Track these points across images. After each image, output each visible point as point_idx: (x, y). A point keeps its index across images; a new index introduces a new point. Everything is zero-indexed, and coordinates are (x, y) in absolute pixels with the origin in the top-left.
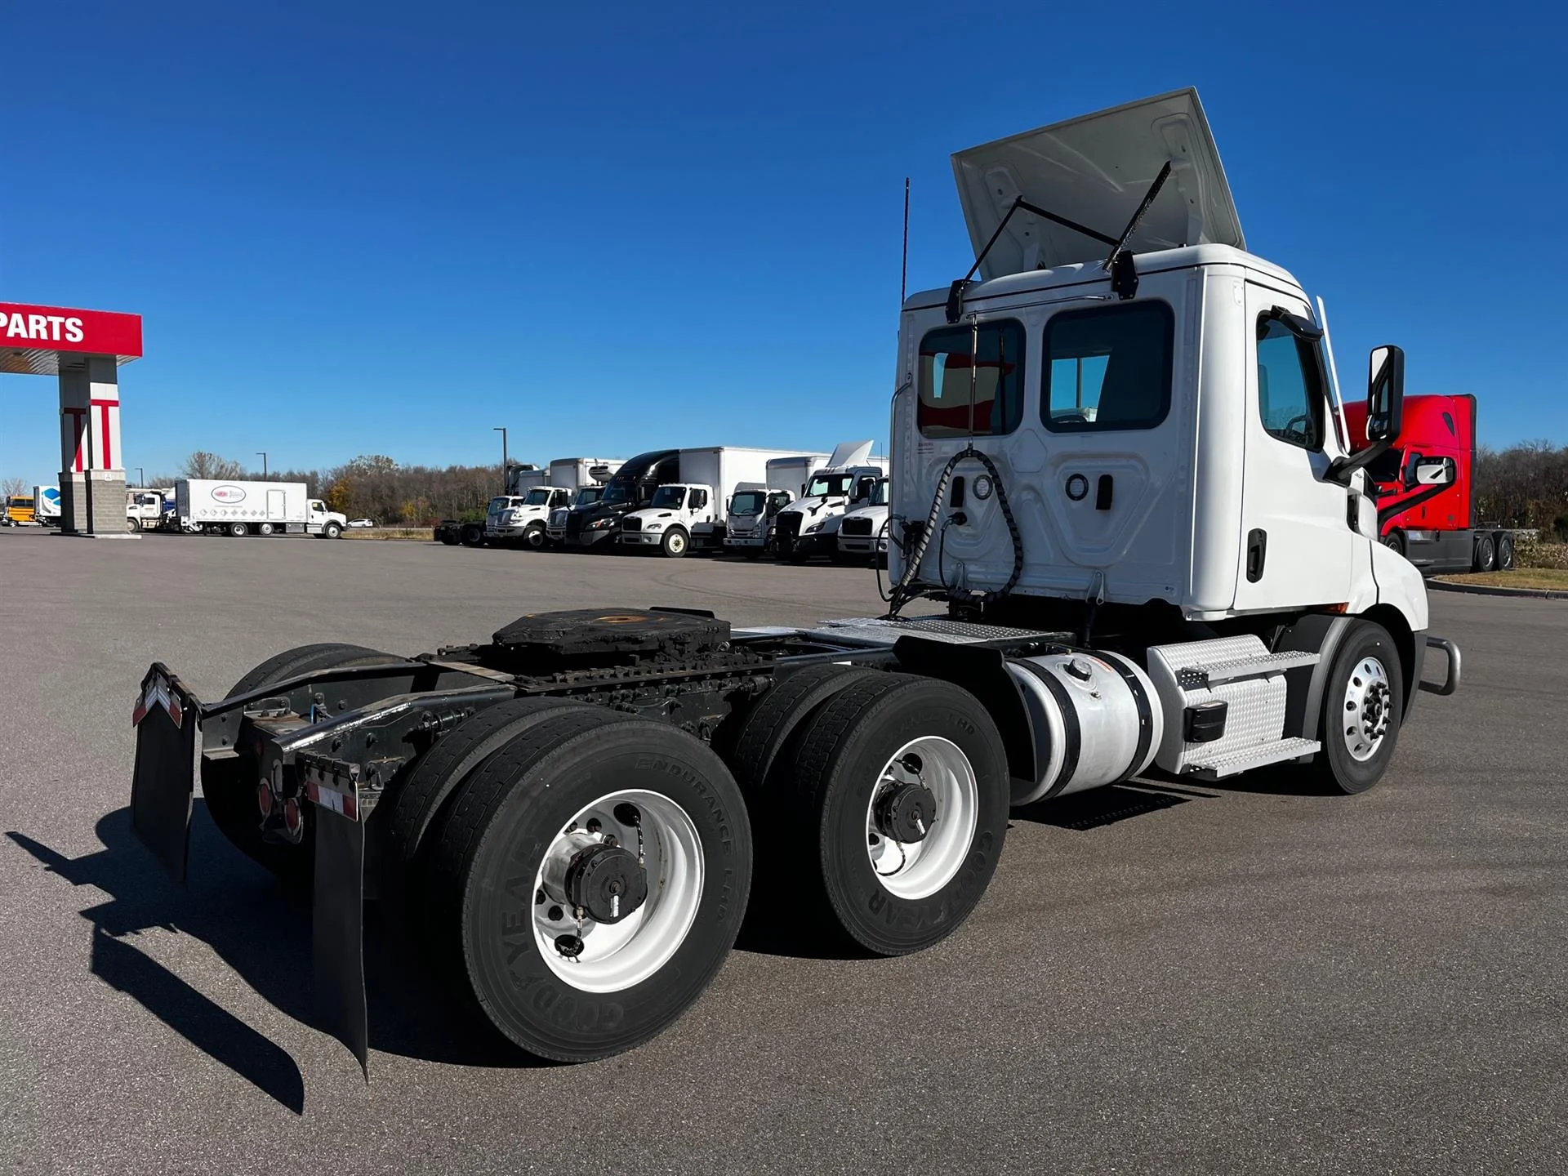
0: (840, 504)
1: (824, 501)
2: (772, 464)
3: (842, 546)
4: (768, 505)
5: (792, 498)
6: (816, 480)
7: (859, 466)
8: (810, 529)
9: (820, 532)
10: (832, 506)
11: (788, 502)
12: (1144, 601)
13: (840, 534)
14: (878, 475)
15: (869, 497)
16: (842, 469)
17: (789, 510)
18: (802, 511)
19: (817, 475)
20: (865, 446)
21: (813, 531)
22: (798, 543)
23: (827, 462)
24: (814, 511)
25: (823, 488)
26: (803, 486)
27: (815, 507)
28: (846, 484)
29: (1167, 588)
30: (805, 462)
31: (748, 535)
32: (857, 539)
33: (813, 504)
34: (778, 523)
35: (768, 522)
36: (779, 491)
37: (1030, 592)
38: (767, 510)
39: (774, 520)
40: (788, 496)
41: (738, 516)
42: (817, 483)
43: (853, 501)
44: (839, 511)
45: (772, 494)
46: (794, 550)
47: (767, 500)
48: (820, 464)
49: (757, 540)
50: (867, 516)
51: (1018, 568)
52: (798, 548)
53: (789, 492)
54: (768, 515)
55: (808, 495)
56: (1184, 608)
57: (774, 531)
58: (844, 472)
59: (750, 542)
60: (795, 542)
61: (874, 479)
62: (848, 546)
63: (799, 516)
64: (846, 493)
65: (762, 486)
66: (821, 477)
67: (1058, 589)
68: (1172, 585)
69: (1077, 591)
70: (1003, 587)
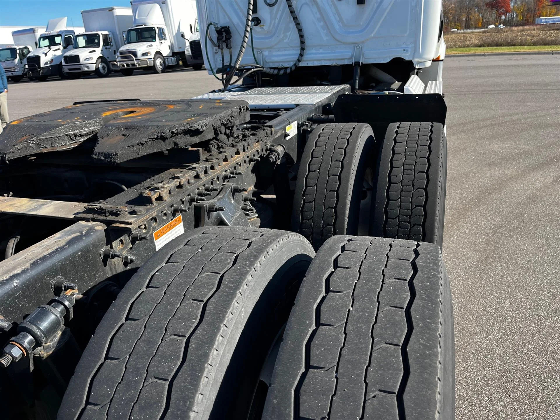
0: (58, 49)
1: (50, 49)
2: (15, 34)
3: (66, 69)
4: (19, 54)
5: (31, 49)
6: (42, 39)
7: (62, 30)
8: (46, 63)
9: (52, 64)
10: (54, 51)
11: (29, 52)
12: (388, 60)
13: (63, 63)
14: (73, 34)
15: (72, 45)
16: (54, 32)
17: (32, 55)
18: (39, 55)
19: (42, 36)
20: (63, 19)
21: (48, 64)
22: (42, 71)
23: (45, 30)
24: (46, 54)
25: (46, 42)
26: (36, 42)
27: (46, 52)
28: (58, 40)
29: (404, 50)
30: (33, 31)
31: (13, 70)
32: (73, 66)
33: (45, 50)
34: (28, 62)
35: (21, 63)
36: (23, 47)
37: (310, 64)
38: (19, 56)
39: (25, 61)
40: (28, 48)
41: (4, 61)
42: (43, 40)
43: (64, 48)
44: (59, 53)
45: (20, 49)
46: (41, 75)
47: (18, 51)
48: (41, 31)
49: (18, 72)
50: (76, 54)
51: (303, 49)
52: (42, 73)
53: (28, 47)
54: (21, 59)
55: (40, 47)
56: (415, 61)
57: (27, 67)
58: (56, 34)
59: (15, 74)
60: (40, 71)
61: (71, 36)
62: (70, 69)
63: (38, 58)
64: (60, 44)
65: (13, 45)
66: (44, 37)
67: (330, 60)
68: (408, 48)
69: (344, 59)
70: (295, 63)
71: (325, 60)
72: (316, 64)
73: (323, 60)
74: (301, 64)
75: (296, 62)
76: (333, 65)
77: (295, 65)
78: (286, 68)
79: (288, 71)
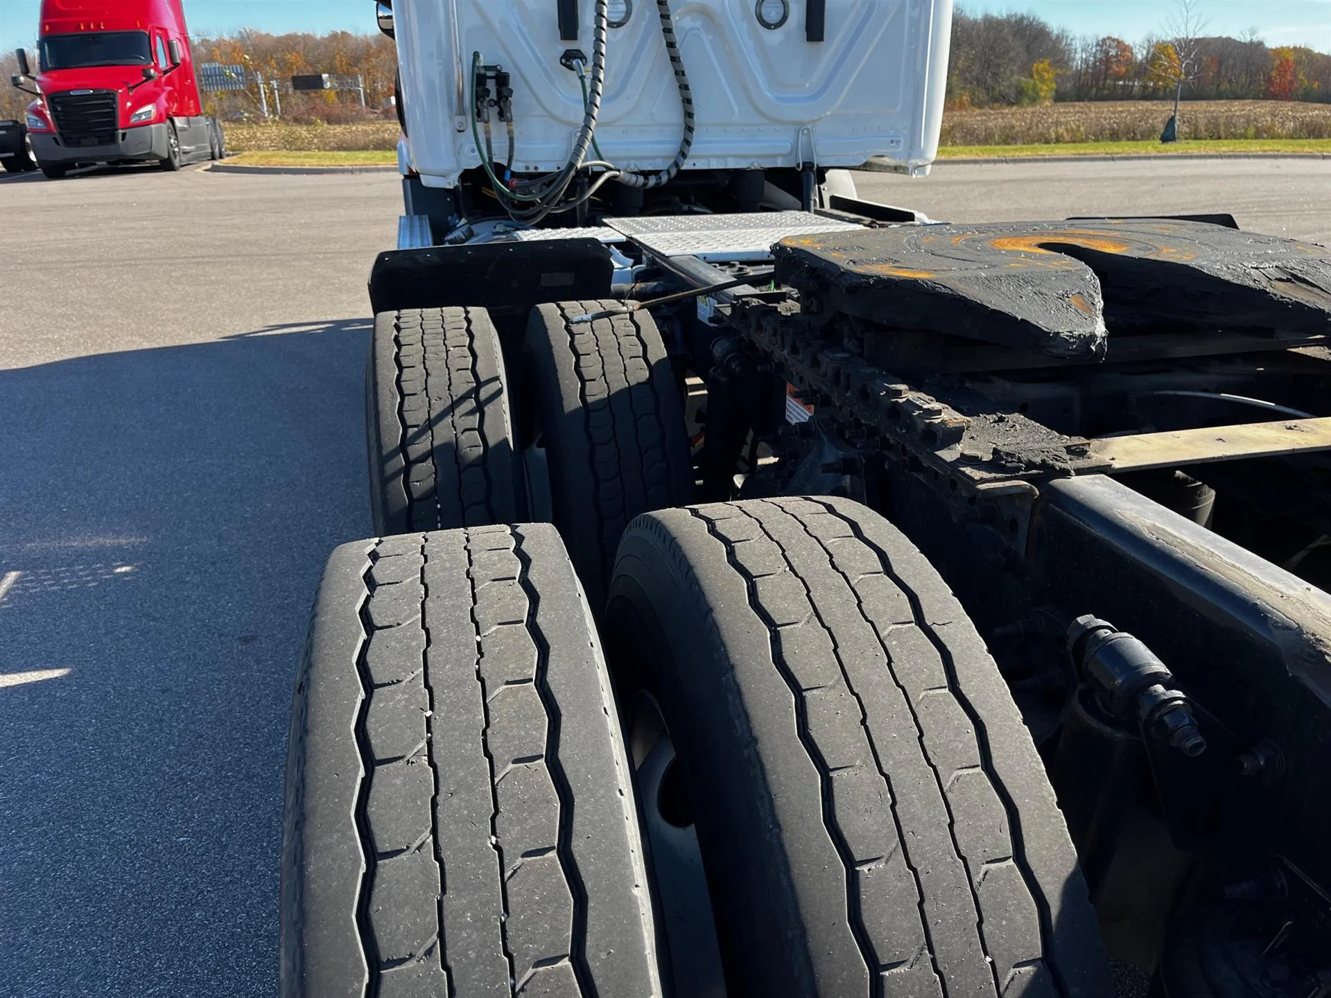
29: (892, 142)
51: (688, 129)
56: (911, 163)
67: (745, 157)
68: (898, 136)
69: (774, 156)
70: (673, 160)
71: (735, 156)
72: (715, 165)
73: (729, 156)
74: (687, 165)
75: (677, 157)
76: (753, 168)
77: (676, 164)
78: (656, 173)
79: (665, 179)
